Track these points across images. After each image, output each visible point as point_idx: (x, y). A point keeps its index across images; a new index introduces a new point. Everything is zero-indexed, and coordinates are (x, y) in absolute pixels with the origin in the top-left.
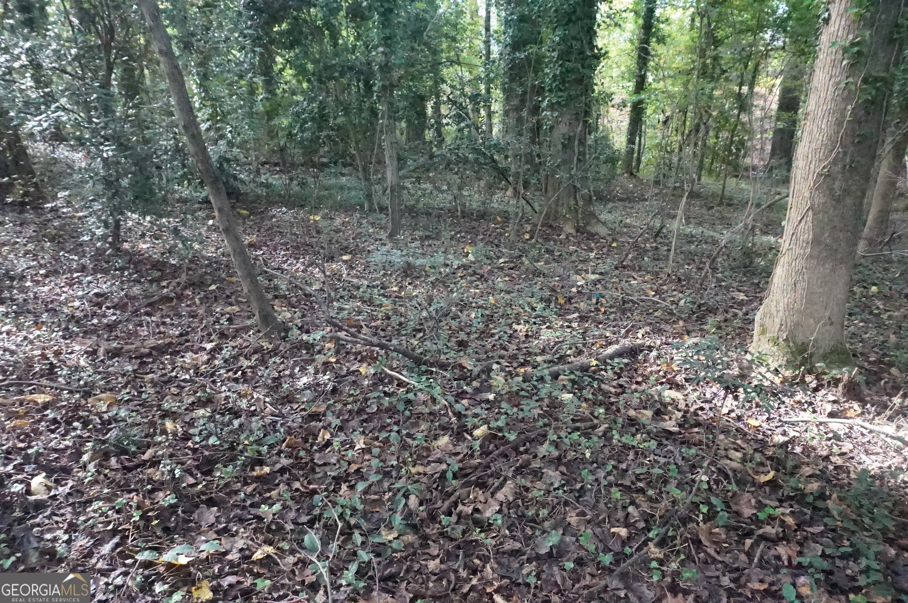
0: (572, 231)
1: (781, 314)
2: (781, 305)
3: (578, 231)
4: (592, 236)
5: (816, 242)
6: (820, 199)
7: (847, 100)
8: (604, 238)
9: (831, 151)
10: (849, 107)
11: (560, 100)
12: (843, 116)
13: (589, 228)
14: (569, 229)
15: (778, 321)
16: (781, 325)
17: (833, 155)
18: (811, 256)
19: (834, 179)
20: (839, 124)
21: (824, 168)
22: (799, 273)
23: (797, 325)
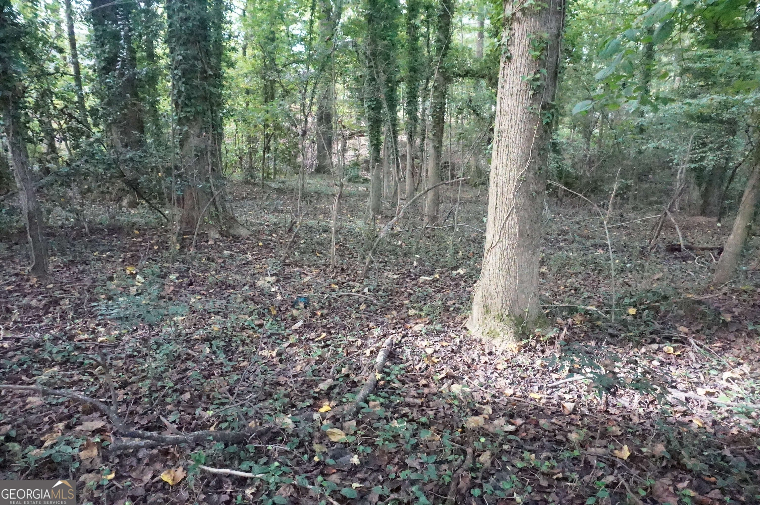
0: (217, 236)
1: (501, 295)
2: (500, 287)
3: (222, 235)
4: (237, 238)
5: (521, 233)
6: (521, 201)
7: (532, 121)
8: (248, 239)
9: (526, 161)
10: (536, 127)
11: (188, 115)
12: (532, 134)
13: (231, 231)
14: (214, 234)
15: (499, 301)
16: (503, 303)
17: (527, 165)
18: (518, 246)
19: (529, 184)
20: (529, 140)
21: (522, 175)
22: (512, 259)
23: (514, 301)
